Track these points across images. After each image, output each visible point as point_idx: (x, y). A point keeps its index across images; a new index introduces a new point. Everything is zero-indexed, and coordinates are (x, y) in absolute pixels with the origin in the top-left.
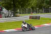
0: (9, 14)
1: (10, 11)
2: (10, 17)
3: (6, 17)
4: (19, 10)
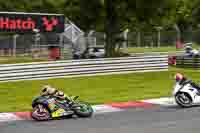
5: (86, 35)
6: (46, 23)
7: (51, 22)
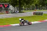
1: (16, 8)
3: (12, 13)
4: (24, 7)
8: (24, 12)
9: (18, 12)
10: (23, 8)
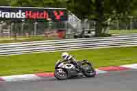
0: (84, 29)
1: (87, 22)
2: (88, 37)
3: (76, 37)
4: (110, 19)
5: (82, 22)
6: (56, 14)
7: (59, 14)
8: (110, 35)
9: (93, 33)
10: (109, 23)
